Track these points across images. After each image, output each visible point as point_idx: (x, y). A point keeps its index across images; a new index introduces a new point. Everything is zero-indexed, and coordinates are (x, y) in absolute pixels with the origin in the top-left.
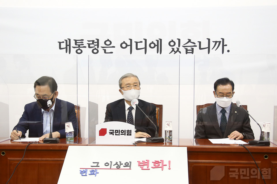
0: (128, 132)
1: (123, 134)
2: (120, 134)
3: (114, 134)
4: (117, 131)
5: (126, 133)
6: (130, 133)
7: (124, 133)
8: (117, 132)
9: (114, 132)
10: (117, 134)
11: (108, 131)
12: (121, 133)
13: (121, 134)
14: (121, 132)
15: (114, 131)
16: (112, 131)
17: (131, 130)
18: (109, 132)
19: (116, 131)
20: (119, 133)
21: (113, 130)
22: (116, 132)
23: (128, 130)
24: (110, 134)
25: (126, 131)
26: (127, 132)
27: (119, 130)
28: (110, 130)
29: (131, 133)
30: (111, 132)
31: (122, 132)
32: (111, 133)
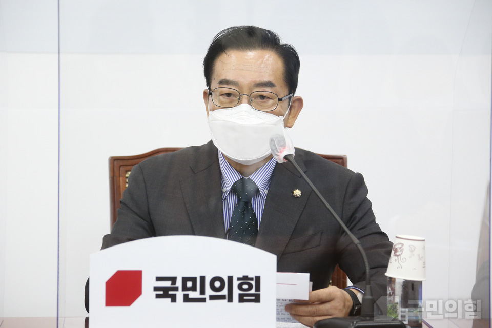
0: (245, 287)
1: (223, 297)
2: (207, 296)
3: (180, 294)
4: (194, 280)
5: (236, 292)
6: (253, 291)
7: (225, 292)
8: (194, 288)
9: (177, 289)
10: (192, 295)
11: (148, 284)
12: (209, 292)
13: (212, 298)
14: (213, 287)
15: (179, 284)
16: (168, 284)
17: (258, 279)
18: (156, 289)
19: (185, 280)
20: (203, 292)
21: (173, 280)
22: (185, 288)
23: (245, 278)
24: (158, 296)
25: (236, 283)
26: (240, 287)
27: (203, 279)
28: (159, 279)
29: (258, 288)
30: (166, 290)
31: (217, 284)
32: (165, 293)
